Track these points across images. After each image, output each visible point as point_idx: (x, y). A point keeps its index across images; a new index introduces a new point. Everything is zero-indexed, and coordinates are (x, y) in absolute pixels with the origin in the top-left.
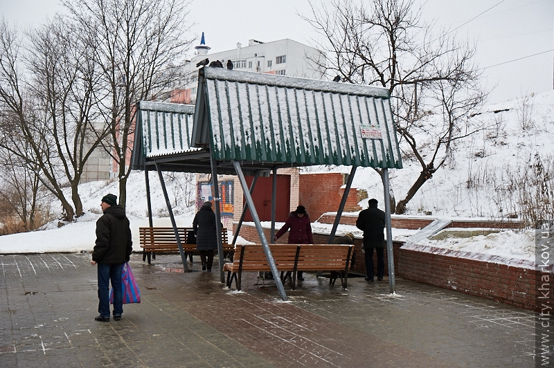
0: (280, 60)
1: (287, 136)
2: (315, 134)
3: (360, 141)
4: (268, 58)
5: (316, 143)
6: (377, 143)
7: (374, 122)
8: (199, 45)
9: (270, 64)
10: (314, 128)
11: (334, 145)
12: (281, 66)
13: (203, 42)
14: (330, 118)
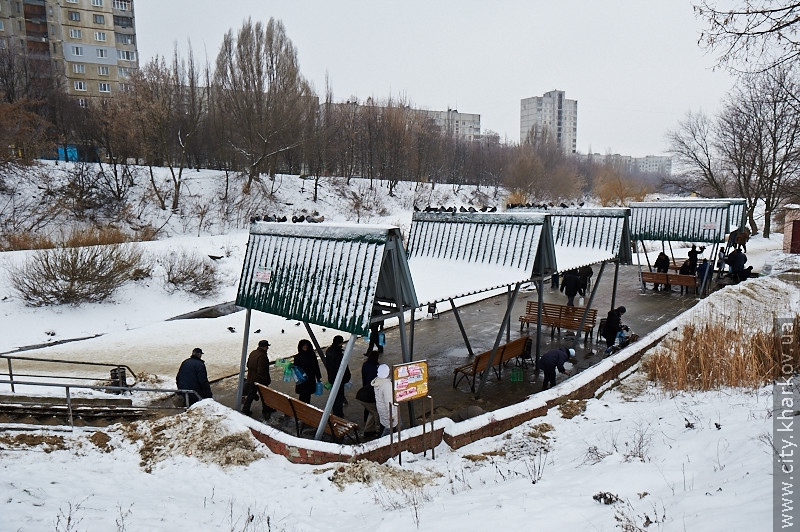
1: (661, 229)
2: (676, 228)
3: (701, 230)
5: (676, 232)
6: (712, 231)
7: (713, 220)
10: (677, 225)
11: (686, 233)
14: (687, 220)
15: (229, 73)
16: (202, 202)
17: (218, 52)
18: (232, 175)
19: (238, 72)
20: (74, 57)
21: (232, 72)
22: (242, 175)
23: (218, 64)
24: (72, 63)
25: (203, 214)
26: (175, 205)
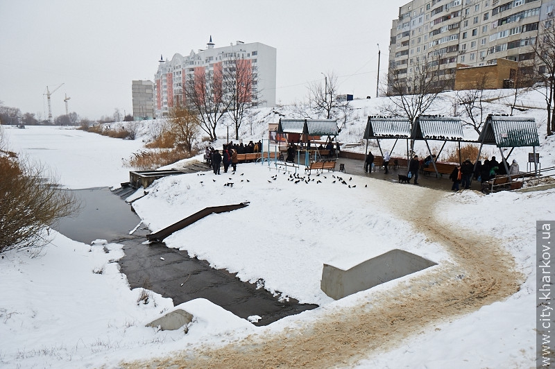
0: (254, 53)
4: (247, 52)
8: (209, 42)
9: (249, 55)
12: (254, 57)
13: (211, 41)
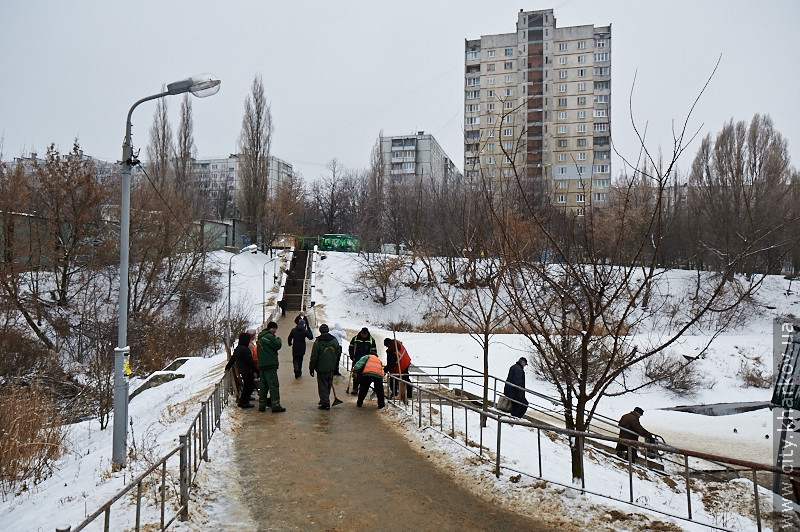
15: (705, 175)
16: (672, 302)
17: (694, 156)
18: (704, 275)
19: (714, 173)
20: (559, 176)
21: (708, 174)
22: (716, 275)
23: (693, 167)
24: (556, 181)
25: (674, 313)
26: (645, 304)
